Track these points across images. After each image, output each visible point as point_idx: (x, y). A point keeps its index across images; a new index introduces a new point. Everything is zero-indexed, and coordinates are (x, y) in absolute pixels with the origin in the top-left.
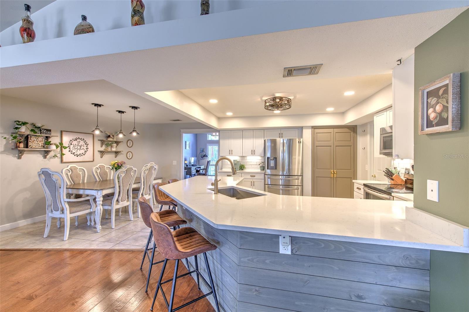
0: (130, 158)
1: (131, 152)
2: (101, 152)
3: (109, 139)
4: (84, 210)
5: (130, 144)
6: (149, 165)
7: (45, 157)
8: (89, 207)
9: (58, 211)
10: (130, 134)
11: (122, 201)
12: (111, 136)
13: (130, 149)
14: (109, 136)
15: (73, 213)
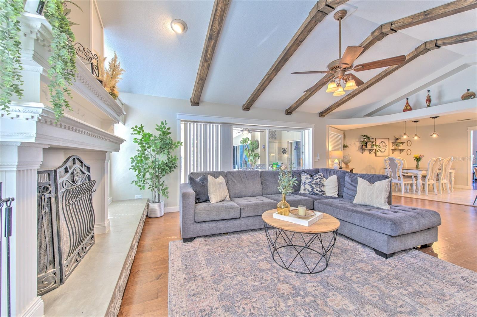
0: (410, 154)
1: (410, 150)
2: (392, 150)
3: (398, 141)
4: (409, 181)
5: (409, 144)
6: (449, 158)
7: (370, 153)
8: (412, 180)
9: (396, 179)
10: (431, 136)
11: (431, 180)
12: (399, 139)
13: (409, 148)
14: (397, 139)
15: (405, 181)
